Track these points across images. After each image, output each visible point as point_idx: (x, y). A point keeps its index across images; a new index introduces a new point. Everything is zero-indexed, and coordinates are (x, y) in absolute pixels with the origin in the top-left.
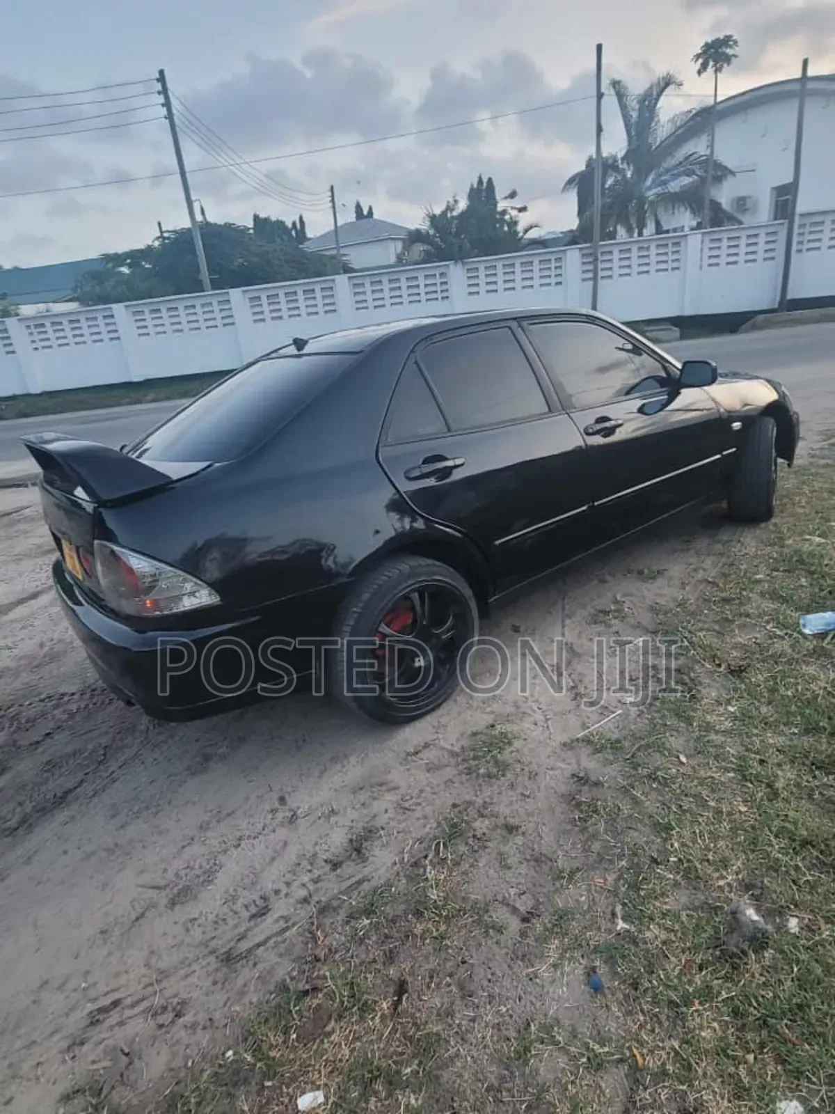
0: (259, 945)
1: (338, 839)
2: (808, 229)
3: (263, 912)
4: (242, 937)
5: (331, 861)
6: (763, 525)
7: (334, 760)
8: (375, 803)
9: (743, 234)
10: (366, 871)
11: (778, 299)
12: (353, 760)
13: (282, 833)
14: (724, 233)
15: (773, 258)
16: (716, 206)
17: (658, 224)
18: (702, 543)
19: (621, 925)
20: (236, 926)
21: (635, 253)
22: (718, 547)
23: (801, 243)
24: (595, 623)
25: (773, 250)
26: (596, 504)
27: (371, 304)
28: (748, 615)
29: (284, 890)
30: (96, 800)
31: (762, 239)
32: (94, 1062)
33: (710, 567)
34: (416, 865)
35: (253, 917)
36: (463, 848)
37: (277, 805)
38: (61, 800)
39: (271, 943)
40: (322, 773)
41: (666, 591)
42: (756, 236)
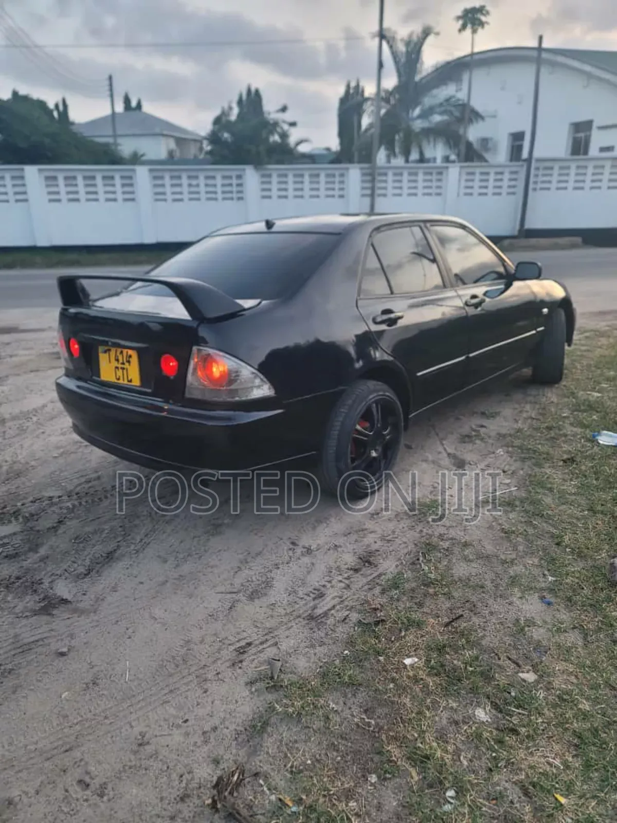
0: (330, 610)
1: (349, 559)
2: (541, 172)
3: (321, 596)
4: (315, 608)
5: (351, 569)
6: (556, 386)
7: (319, 522)
8: (365, 539)
9: (492, 171)
10: (381, 570)
11: (518, 227)
12: (333, 520)
13: (306, 560)
14: (477, 168)
15: (514, 193)
16: (469, 145)
17: (421, 154)
18: (518, 396)
19: (550, 578)
20: (306, 604)
21: (405, 177)
22: (530, 399)
23: (535, 183)
24: (464, 442)
25: (514, 187)
26: (471, 355)
27: (169, 197)
28: (566, 435)
29: (329, 585)
30: (141, 555)
31: (506, 176)
32: (256, 668)
33: (530, 410)
34: (413, 563)
35: (314, 599)
36: (439, 555)
37: (291, 546)
38: (110, 557)
39: (338, 607)
40: (314, 528)
41: (505, 424)
42: (502, 173)
